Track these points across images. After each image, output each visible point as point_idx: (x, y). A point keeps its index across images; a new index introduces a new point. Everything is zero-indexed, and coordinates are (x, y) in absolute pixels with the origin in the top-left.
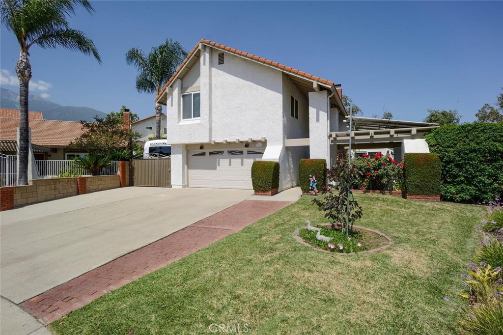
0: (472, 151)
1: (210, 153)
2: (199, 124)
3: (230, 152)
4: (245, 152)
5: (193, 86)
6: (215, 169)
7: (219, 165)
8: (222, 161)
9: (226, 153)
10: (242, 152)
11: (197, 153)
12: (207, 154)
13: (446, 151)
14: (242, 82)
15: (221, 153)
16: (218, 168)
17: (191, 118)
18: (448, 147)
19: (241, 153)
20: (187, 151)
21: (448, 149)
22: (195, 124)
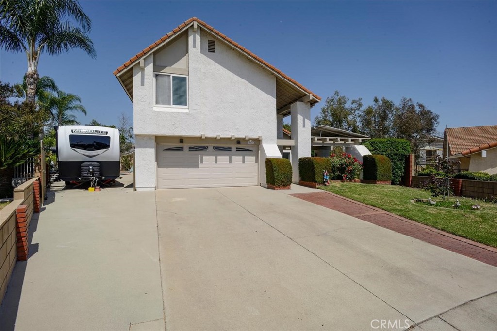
0: (395, 154)
1: (190, 148)
2: (186, 114)
3: (216, 148)
4: (234, 149)
5: (172, 67)
6: (197, 166)
7: (202, 162)
8: (205, 158)
9: (211, 148)
10: (231, 148)
11: (171, 147)
12: (186, 149)
13: (382, 154)
14: (236, 78)
15: (205, 148)
16: (200, 165)
17: (170, 104)
18: (383, 151)
19: (229, 149)
20: (157, 144)
21: (383, 153)
22: (182, 113)
